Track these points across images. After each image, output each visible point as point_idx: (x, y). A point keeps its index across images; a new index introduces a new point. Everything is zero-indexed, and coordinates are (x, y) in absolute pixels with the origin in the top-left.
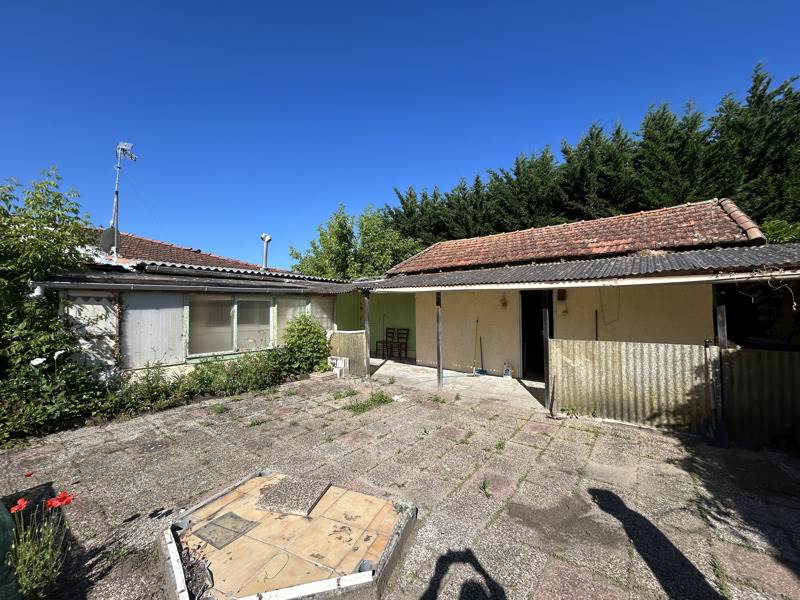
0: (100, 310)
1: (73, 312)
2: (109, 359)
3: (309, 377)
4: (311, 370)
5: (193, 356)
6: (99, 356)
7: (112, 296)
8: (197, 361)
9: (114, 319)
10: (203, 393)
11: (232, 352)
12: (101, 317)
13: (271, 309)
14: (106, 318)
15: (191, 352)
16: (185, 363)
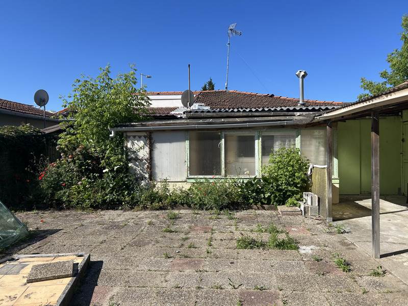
0: (141, 143)
1: (129, 145)
2: (146, 173)
3: (276, 209)
4: (282, 202)
5: (192, 177)
6: (141, 171)
7: (146, 135)
8: (193, 181)
9: (147, 149)
10: (182, 204)
11: (220, 177)
12: (141, 148)
13: (256, 142)
14: (144, 148)
15: (191, 174)
16: (186, 181)
